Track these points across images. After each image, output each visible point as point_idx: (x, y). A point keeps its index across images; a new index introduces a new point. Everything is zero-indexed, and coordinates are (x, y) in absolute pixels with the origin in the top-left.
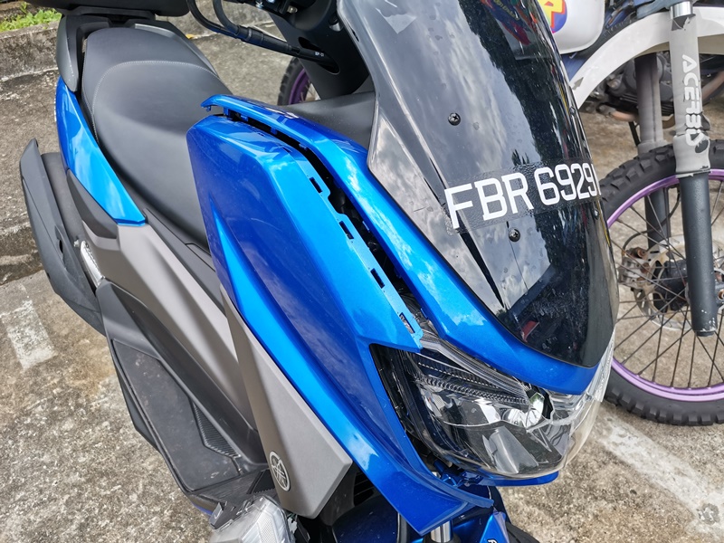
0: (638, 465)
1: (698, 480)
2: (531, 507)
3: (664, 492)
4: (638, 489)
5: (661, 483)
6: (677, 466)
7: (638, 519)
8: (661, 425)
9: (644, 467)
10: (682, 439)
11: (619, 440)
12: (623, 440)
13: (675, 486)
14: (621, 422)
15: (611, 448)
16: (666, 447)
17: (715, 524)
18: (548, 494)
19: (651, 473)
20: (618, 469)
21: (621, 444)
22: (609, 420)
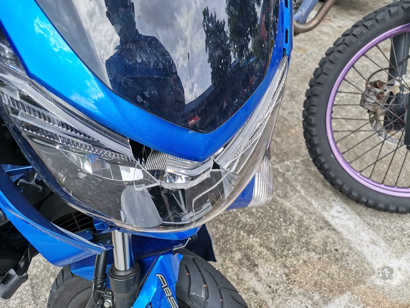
0: (345, 233)
1: (385, 249)
3: (359, 254)
4: (340, 249)
5: (358, 248)
6: (373, 238)
7: (334, 269)
8: (369, 209)
9: (349, 235)
10: (383, 220)
11: (337, 214)
12: (339, 215)
13: (367, 251)
14: (341, 203)
15: (329, 219)
16: (369, 224)
17: (389, 280)
18: (276, 242)
19: (353, 239)
20: (330, 233)
21: (337, 217)
22: (334, 200)
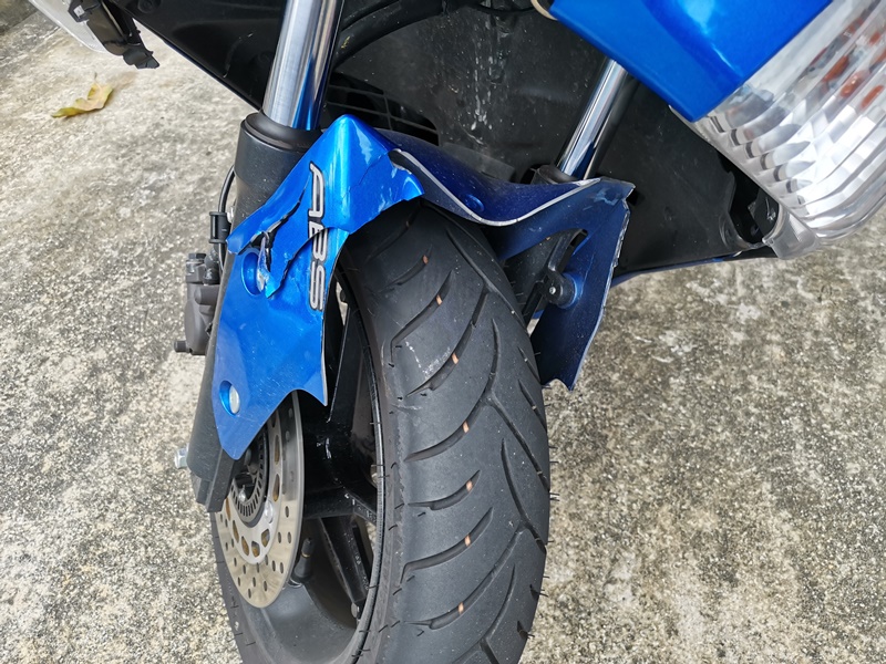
2: (787, 562)
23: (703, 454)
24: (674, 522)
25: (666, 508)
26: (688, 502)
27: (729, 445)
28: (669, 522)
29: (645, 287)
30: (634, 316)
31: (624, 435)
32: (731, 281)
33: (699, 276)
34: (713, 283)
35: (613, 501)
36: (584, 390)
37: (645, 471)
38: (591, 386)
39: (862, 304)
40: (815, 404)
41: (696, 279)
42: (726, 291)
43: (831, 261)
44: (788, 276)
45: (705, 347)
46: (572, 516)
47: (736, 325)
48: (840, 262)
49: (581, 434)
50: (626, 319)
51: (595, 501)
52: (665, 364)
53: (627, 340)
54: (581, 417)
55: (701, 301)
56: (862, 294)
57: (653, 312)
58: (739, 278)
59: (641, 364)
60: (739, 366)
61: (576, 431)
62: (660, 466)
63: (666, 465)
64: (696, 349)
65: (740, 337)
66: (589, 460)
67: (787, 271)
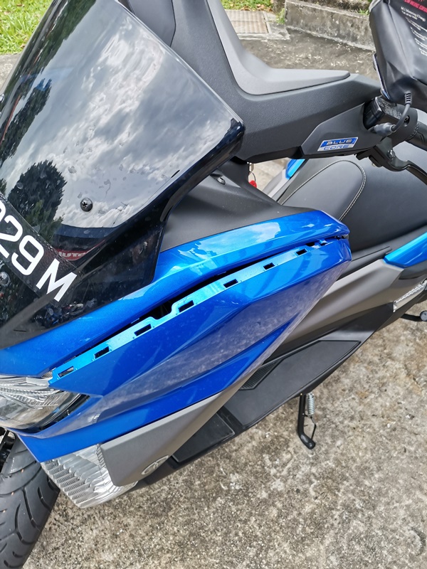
23: (203, 541)
24: (167, 563)
25: (169, 555)
26: (179, 558)
27: (217, 544)
28: (165, 562)
29: (245, 445)
30: (229, 457)
31: (179, 512)
32: (284, 465)
33: (273, 454)
34: (276, 460)
35: (151, 539)
36: (180, 481)
37: (174, 534)
38: (185, 481)
39: (334, 512)
40: (269, 548)
41: (270, 454)
42: (278, 468)
43: (339, 481)
44: (312, 477)
45: (246, 491)
46: (131, 535)
47: (267, 488)
48: (343, 484)
49: (163, 502)
50: (224, 457)
51: (145, 534)
52: (222, 489)
53: (216, 468)
54: (169, 494)
55: (263, 467)
56: (338, 508)
57: (238, 460)
58: (289, 465)
59: (213, 483)
60: (252, 509)
61: (162, 499)
62: (181, 535)
63: (184, 537)
64: (241, 489)
65: (264, 495)
66: (157, 515)
67: (314, 474)
